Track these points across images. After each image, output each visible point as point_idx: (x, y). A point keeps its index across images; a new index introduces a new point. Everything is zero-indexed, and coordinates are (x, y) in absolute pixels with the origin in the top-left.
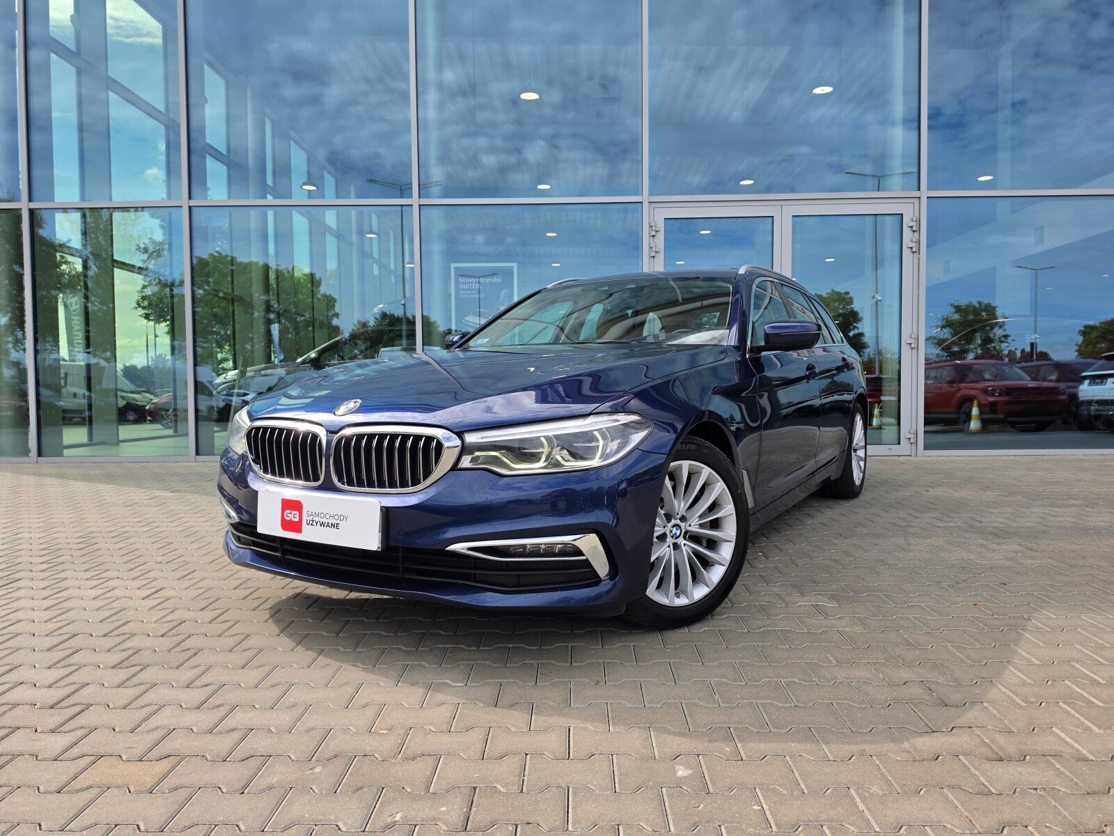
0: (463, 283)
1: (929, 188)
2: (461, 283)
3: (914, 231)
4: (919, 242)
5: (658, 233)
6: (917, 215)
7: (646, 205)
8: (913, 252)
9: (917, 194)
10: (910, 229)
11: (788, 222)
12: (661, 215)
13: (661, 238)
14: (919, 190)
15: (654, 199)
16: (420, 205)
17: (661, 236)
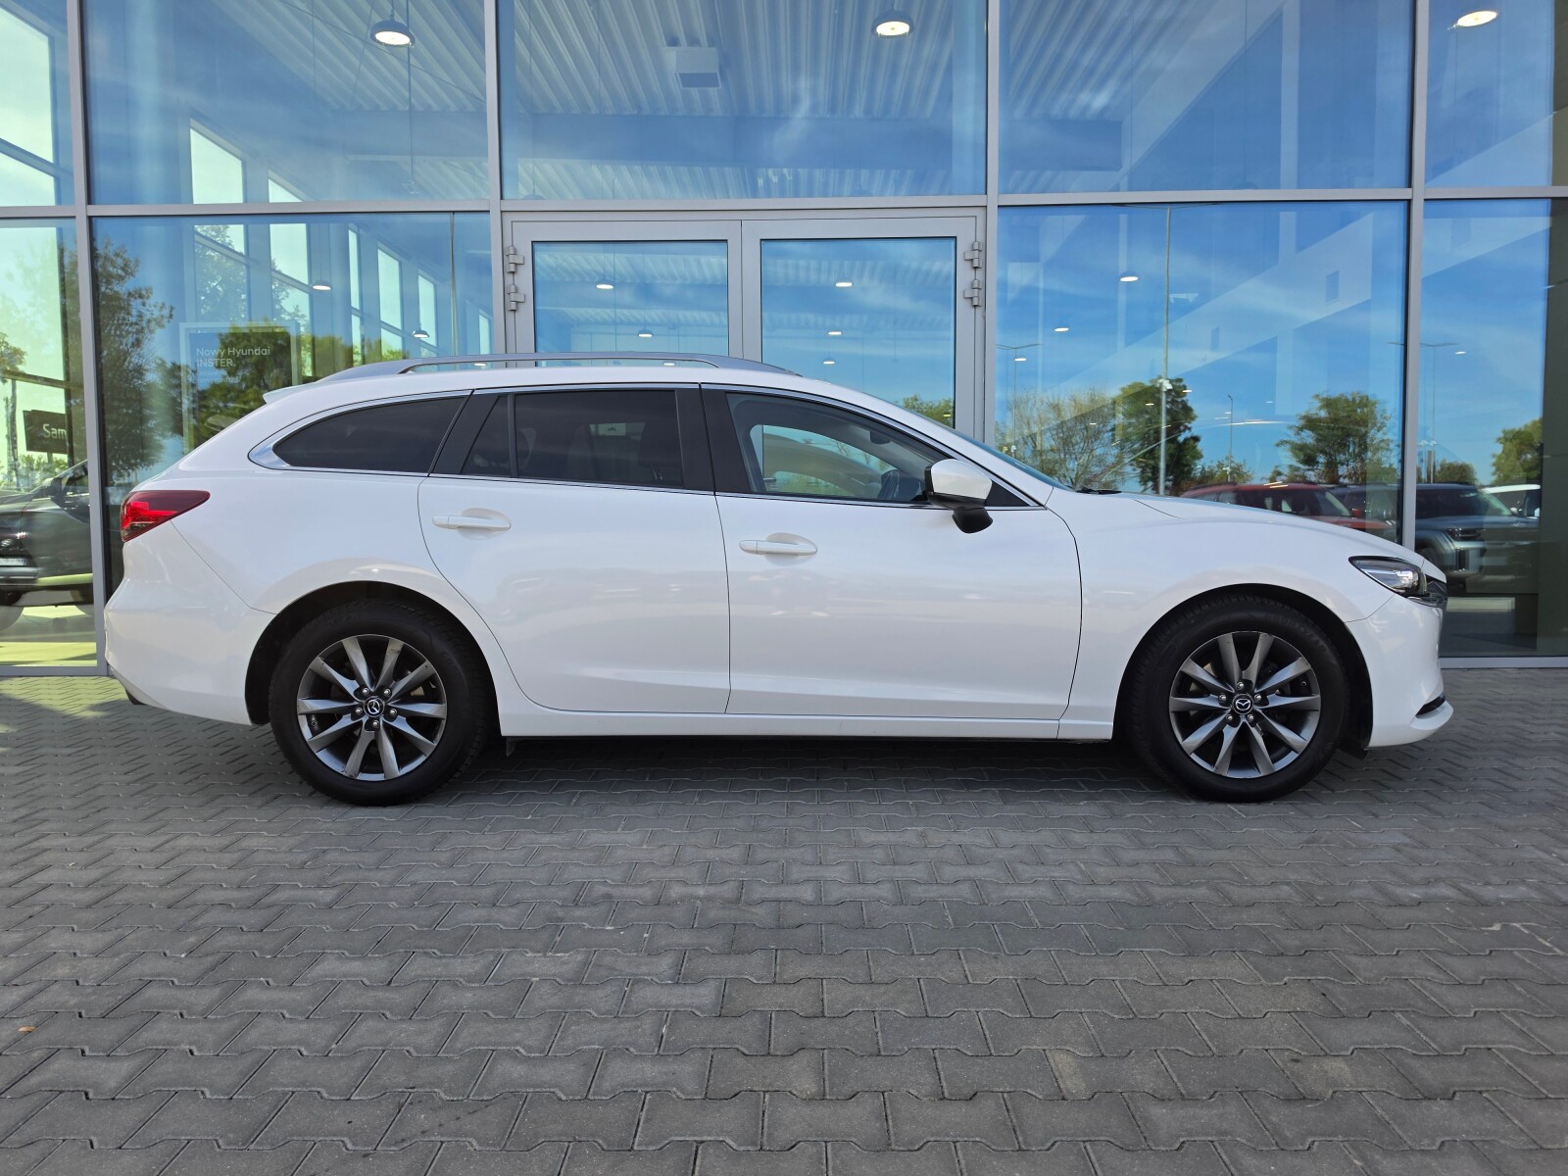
1: (1004, 191)
3: (976, 268)
4: (982, 288)
5: (519, 267)
6: (980, 238)
7: (495, 216)
8: (975, 306)
9: (980, 200)
10: (968, 264)
11: (752, 250)
12: (522, 237)
13: (524, 278)
14: (986, 193)
15: (507, 205)
16: (90, 218)
17: (525, 274)
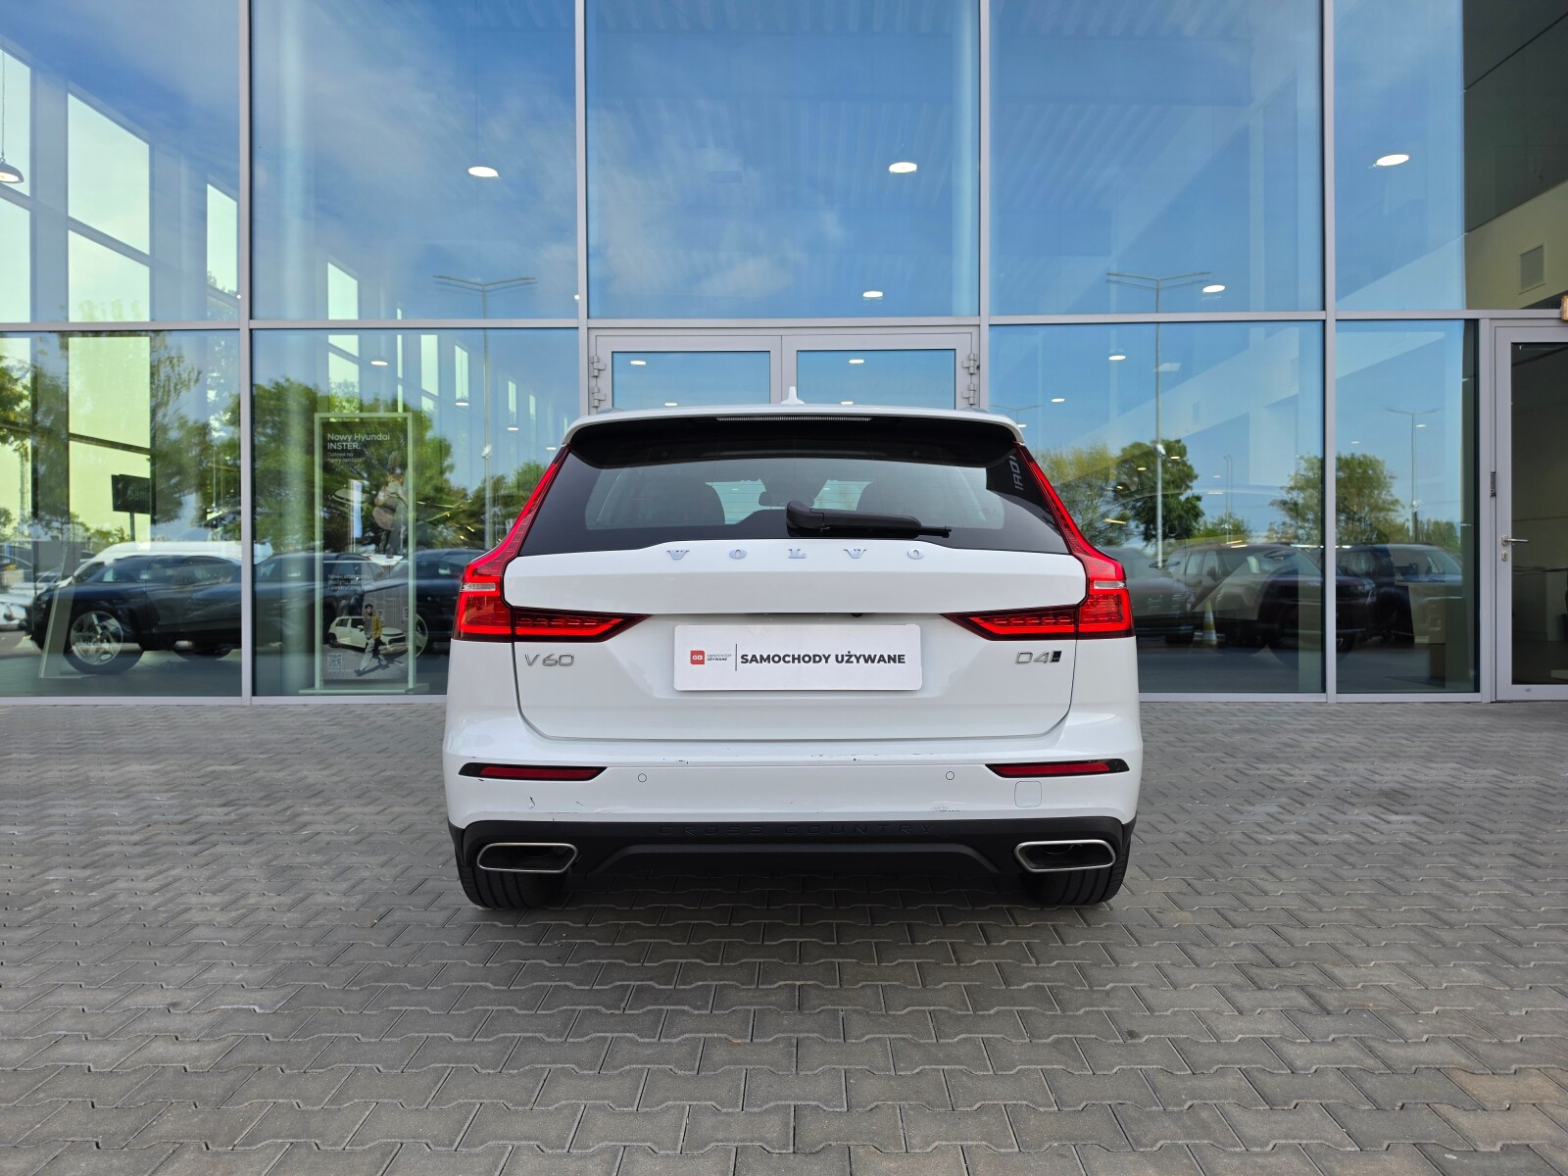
0: (334, 442)
1: (994, 312)
2: (331, 441)
3: (971, 374)
4: (977, 390)
5: (601, 372)
6: (975, 351)
7: (583, 332)
8: (971, 404)
9: (976, 320)
10: (966, 371)
11: (790, 360)
12: (605, 348)
13: (605, 382)
14: (979, 314)
15: (593, 323)
16: (251, 330)
17: (606, 376)
